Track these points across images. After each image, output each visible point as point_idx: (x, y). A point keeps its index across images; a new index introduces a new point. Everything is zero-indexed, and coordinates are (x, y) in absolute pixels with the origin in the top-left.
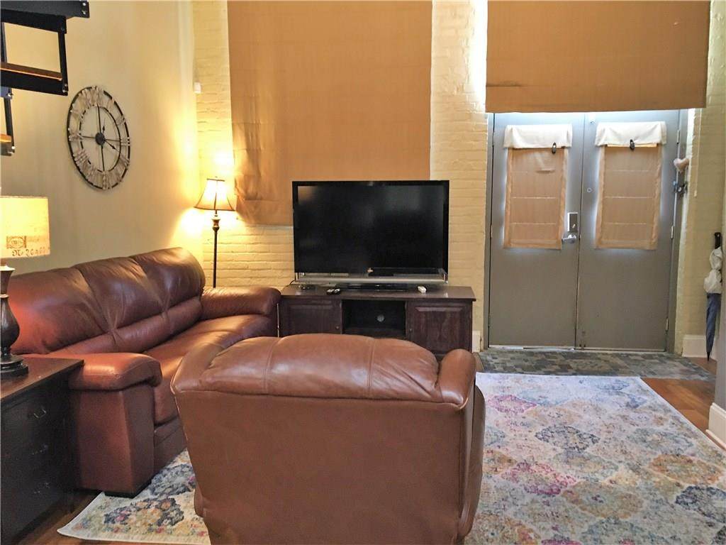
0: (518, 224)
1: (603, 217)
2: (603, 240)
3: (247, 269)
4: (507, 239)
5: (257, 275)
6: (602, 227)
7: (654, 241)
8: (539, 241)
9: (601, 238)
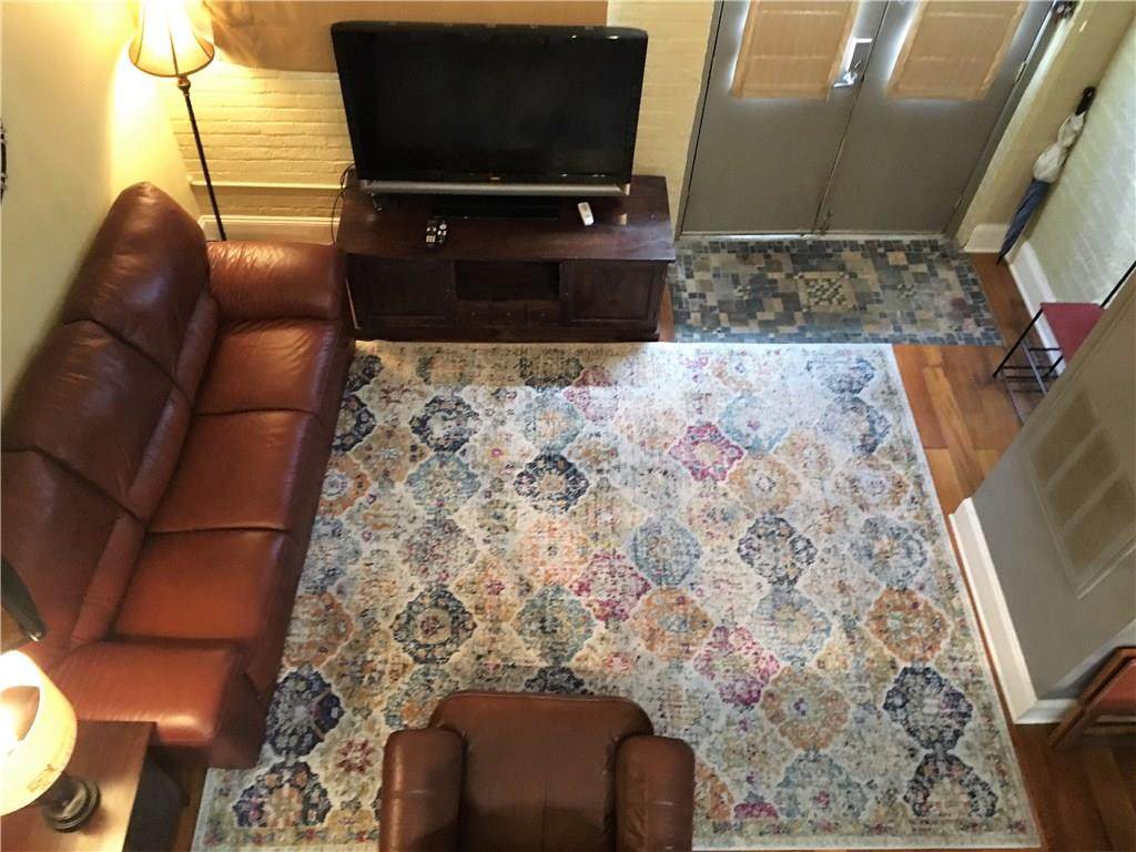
0: (763, 57)
1: (912, 49)
2: (901, 86)
3: (259, 133)
4: (739, 83)
5: (279, 143)
6: (906, 65)
7: (983, 88)
8: (794, 86)
9: (898, 83)
